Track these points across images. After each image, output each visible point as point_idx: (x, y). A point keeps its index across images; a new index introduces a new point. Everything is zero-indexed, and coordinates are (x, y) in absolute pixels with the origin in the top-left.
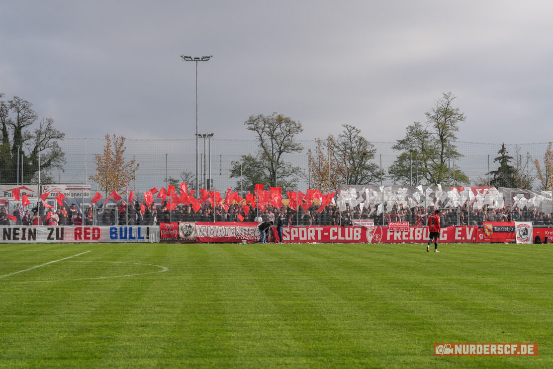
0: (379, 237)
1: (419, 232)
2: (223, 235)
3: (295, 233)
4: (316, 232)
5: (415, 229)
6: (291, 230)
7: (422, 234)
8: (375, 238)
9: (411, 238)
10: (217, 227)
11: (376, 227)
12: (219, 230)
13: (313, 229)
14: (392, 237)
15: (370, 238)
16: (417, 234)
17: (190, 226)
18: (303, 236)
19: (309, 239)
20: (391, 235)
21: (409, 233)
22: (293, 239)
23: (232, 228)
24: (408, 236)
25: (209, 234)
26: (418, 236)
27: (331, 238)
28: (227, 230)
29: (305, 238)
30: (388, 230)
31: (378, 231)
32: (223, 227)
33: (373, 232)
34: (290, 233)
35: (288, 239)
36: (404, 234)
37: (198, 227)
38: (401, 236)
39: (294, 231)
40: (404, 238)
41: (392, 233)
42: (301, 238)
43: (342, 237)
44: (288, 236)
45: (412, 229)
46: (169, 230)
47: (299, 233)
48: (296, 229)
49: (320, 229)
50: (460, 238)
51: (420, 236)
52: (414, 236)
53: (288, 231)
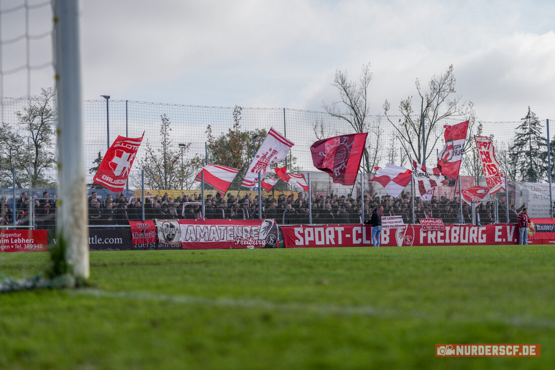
0: (411, 240)
1: (455, 231)
2: (217, 239)
3: (309, 236)
4: (336, 233)
5: (451, 228)
6: (305, 231)
7: (459, 235)
8: (406, 240)
9: (447, 241)
10: (209, 226)
11: (407, 225)
12: (212, 231)
13: (332, 229)
14: (425, 238)
15: (400, 241)
16: (453, 235)
17: (172, 226)
18: (320, 240)
19: (328, 243)
20: (424, 237)
21: (445, 234)
22: (307, 243)
23: (229, 228)
24: (443, 238)
25: (198, 237)
26: (455, 238)
27: (355, 241)
28: (222, 232)
29: (322, 243)
30: (421, 230)
31: (409, 232)
32: (217, 226)
33: (403, 233)
34: (303, 235)
35: (301, 243)
36: (440, 234)
37: (183, 227)
38: (436, 238)
39: (309, 232)
40: (440, 241)
41: (425, 234)
42: (318, 243)
43: (367, 240)
44: (301, 239)
45: (448, 228)
46: (143, 231)
47: (314, 235)
48: (311, 230)
49: (340, 229)
50: (500, 240)
51: (457, 238)
52: (450, 238)
53: (302, 232)
